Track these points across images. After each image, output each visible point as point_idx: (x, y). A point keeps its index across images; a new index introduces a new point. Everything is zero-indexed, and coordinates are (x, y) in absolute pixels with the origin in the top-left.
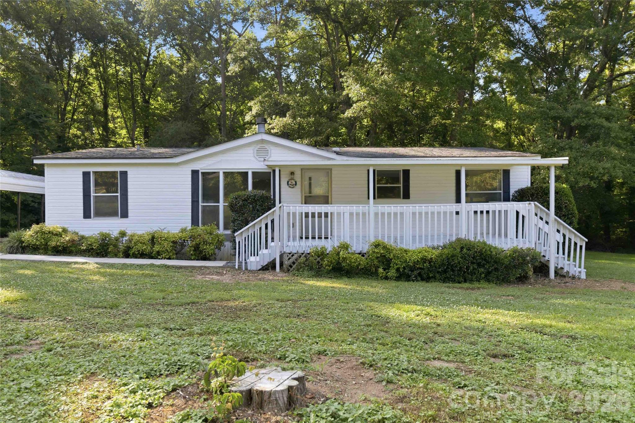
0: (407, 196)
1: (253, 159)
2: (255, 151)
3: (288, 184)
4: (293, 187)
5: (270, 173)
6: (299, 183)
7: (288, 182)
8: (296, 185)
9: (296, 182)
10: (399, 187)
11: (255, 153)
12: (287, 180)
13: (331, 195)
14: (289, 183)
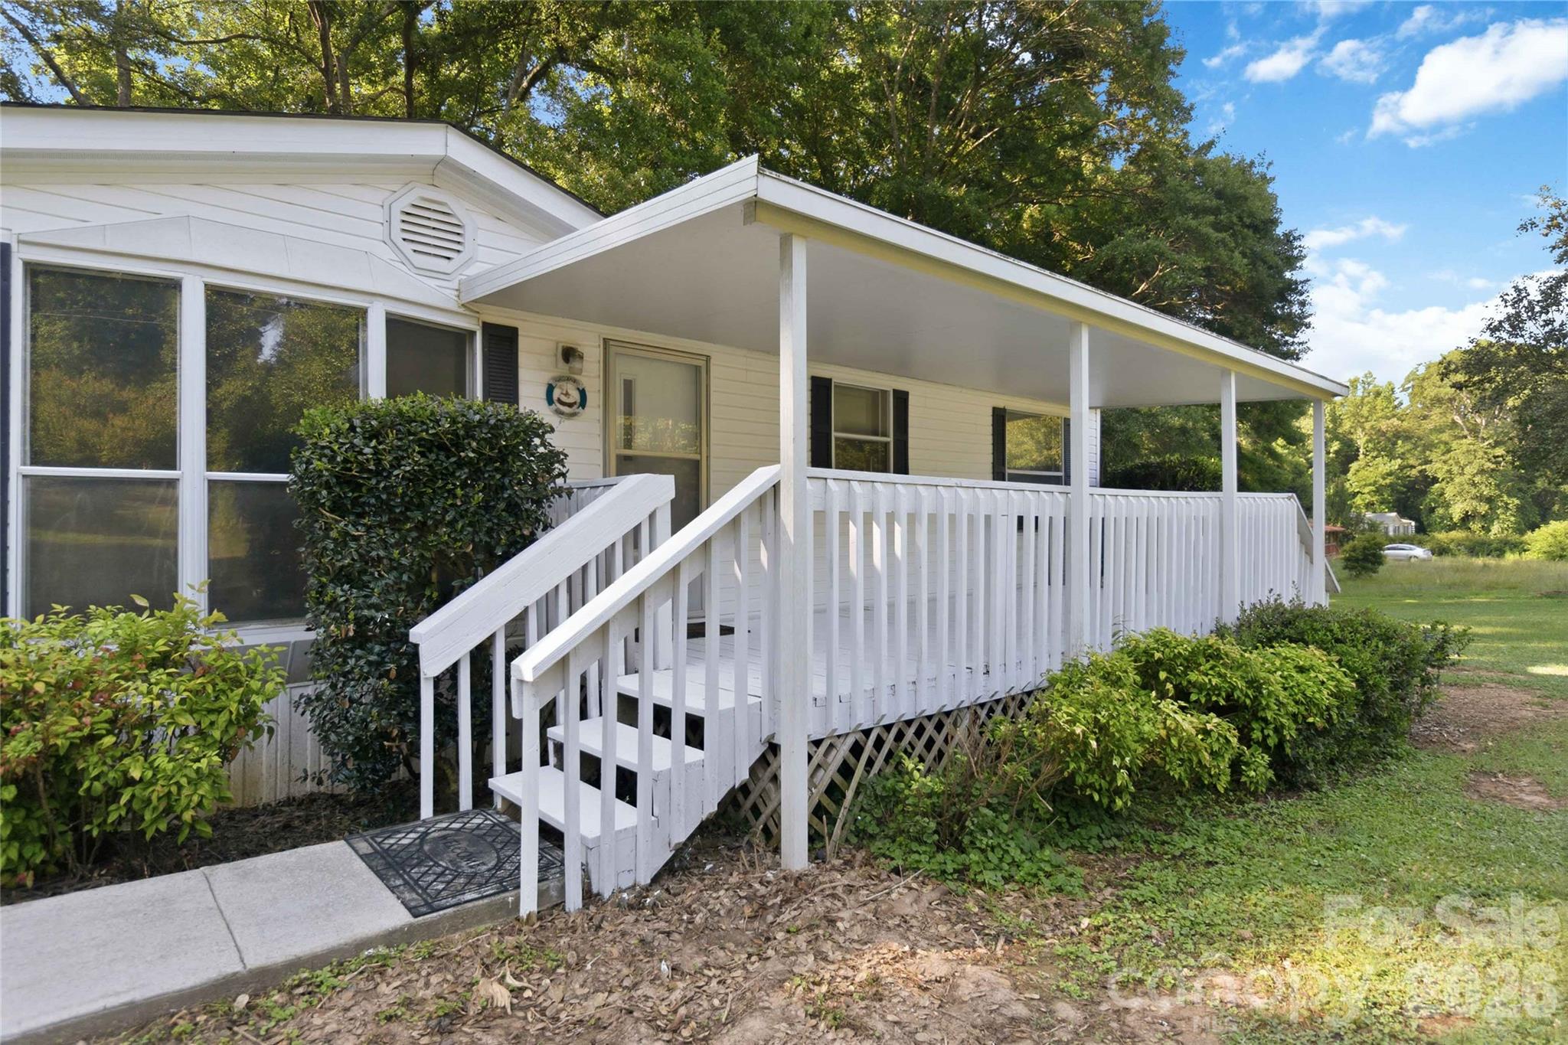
0: (902, 468)
1: (386, 253)
2: (397, 217)
3: (550, 401)
4: (574, 415)
5: (473, 333)
6: (594, 399)
7: (550, 390)
8: (583, 403)
9: (583, 393)
10: (886, 444)
11: (397, 225)
12: (546, 377)
13: (708, 457)
14: (556, 394)
